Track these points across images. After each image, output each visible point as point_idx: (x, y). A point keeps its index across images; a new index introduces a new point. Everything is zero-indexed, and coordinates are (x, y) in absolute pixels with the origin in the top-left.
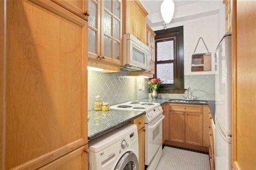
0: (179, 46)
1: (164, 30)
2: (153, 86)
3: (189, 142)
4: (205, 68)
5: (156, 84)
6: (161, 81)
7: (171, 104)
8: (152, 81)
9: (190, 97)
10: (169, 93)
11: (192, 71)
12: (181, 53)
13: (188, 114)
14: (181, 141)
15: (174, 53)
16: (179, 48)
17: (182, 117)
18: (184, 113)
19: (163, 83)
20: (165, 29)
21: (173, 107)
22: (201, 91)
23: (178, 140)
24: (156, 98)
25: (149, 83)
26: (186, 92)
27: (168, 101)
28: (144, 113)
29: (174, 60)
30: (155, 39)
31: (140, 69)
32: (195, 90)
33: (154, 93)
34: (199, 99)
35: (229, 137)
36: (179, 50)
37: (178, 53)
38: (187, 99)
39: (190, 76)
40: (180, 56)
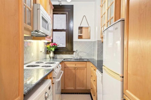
0: (70, 19)
1: (59, 5)
2: (51, 49)
3: (78, 88)
4: (83, 37)
5: (54, 47)
6: (57, 45)
7: (66, 62)
8: (50, 44)
9: (77, 57)
10: (62, 54)
11: (79, 38)
12: (71, 25)
13: (77, 69)
14: (72, 88)
15: (66, 24)
16: (70, 21)
17: (73, 71)
18: (75, 68)
19: (58, 46)
20: (61, 4)
21: (67, 64)
22: (84, 52)
23: (70, 88)
24: (53, 58)
25: (48, 46)
26: (75, 53)
27: (63, 60)
28: (53, 70)
29: (66, 29)
30: (53, 11)
31: (45, 35)
32: (80, 52)
33: (52, 54)
34: (83, 58)
35: (121, 78)
36: (70, 22)
37: (69, 25)
38: (75, 58)
39: (77, 42)
40: (71, 27)
